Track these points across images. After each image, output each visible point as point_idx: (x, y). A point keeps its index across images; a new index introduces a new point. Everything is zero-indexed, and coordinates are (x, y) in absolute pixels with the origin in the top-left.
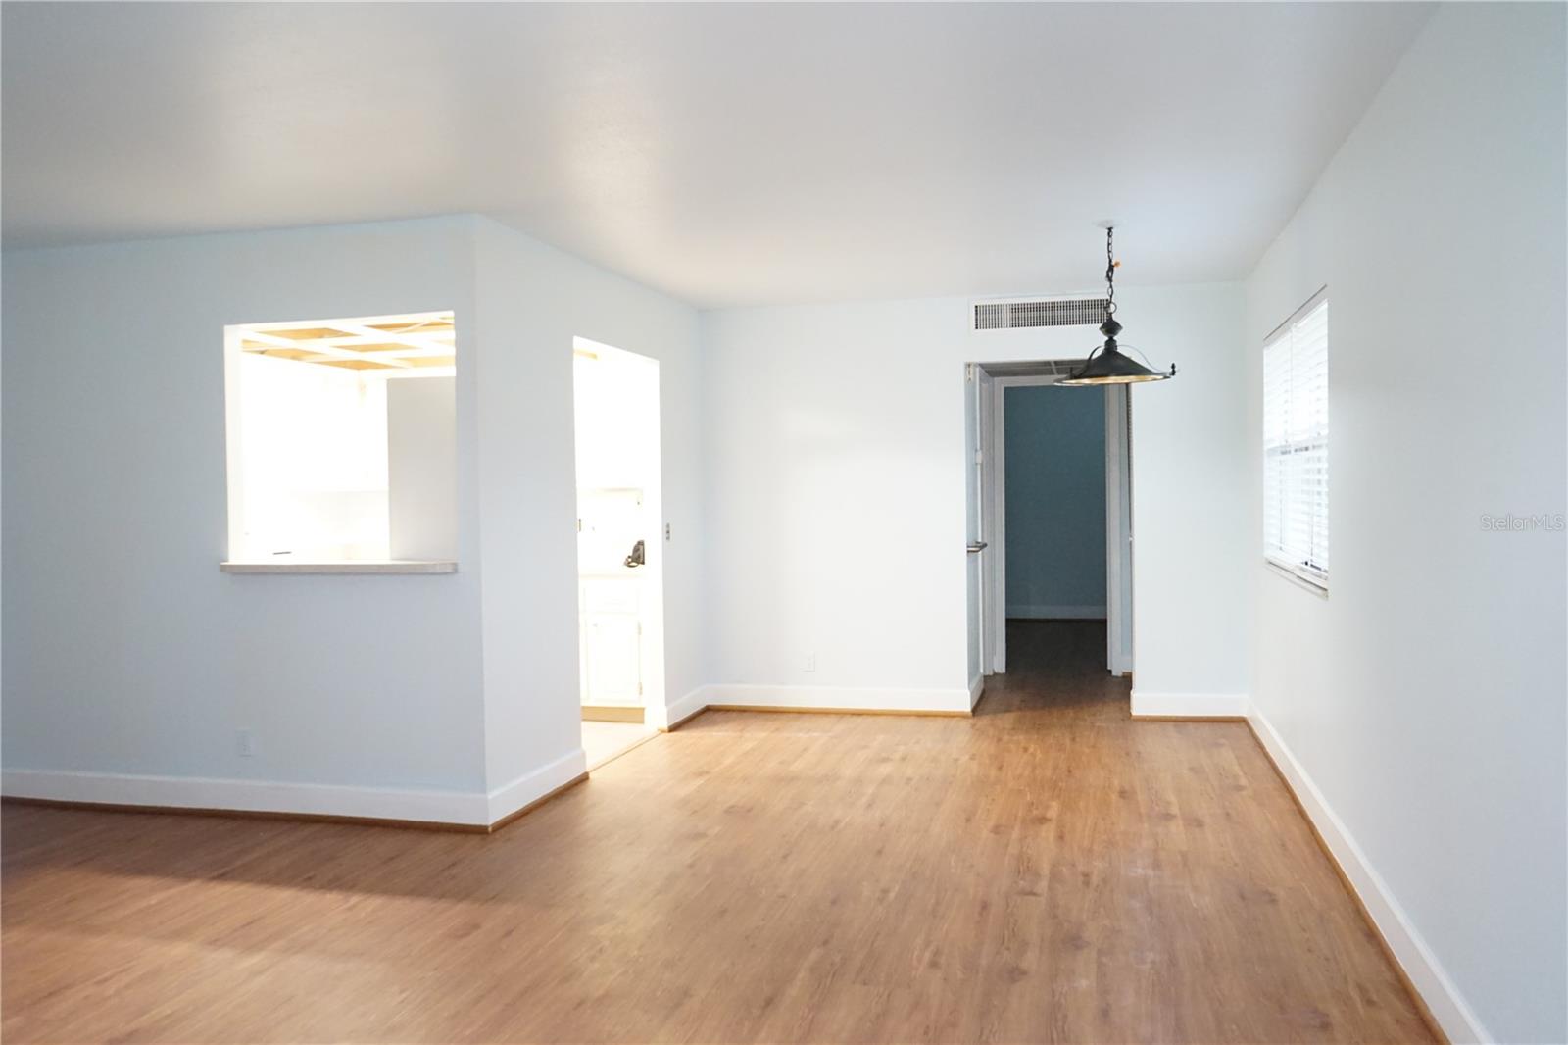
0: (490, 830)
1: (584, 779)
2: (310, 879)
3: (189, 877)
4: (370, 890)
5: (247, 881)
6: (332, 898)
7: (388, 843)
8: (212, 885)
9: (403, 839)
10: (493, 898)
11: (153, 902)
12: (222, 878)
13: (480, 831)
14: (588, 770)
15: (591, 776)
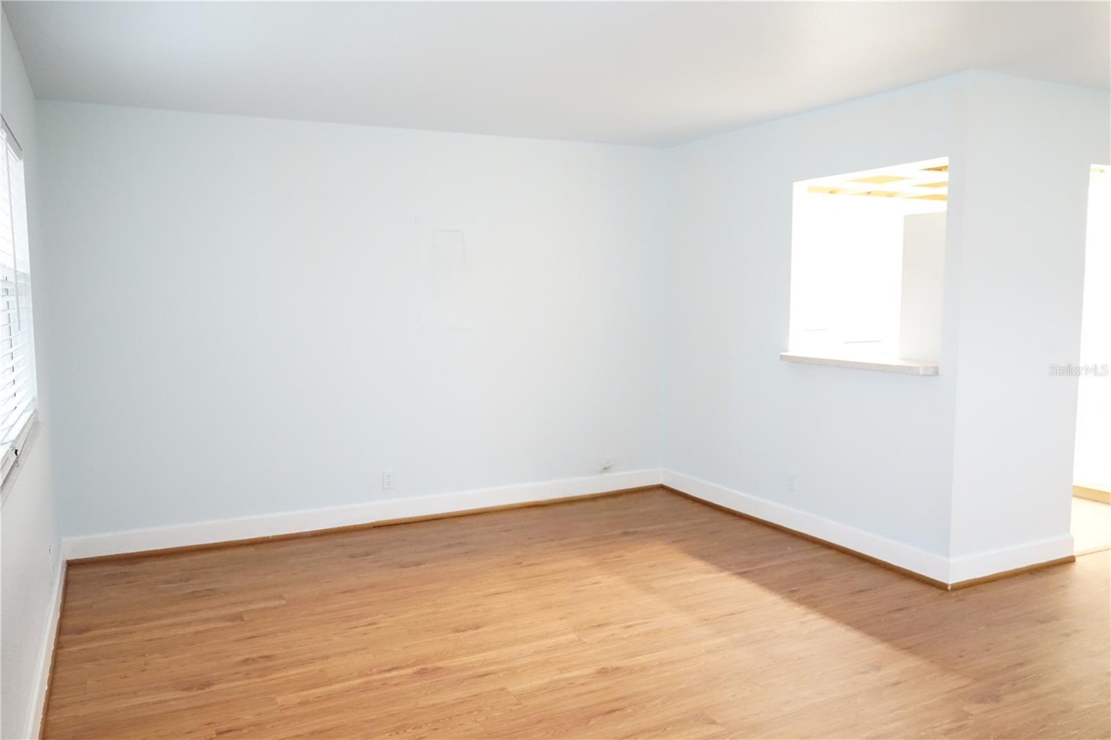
0: (949, 588)
1: (1070, 560)
2: (793, 592)
3: (723, 568)
4: (827, 614)
5: (754, 582)
6: (799, 610)
7: (864, 577)
8: (734, 578)
9: (881, 576)
10: (908, 648)
11: (692, 580)
12: (742, 574)
13: (941, 587)
14: (1074, 554)
15: (1077, 559)
